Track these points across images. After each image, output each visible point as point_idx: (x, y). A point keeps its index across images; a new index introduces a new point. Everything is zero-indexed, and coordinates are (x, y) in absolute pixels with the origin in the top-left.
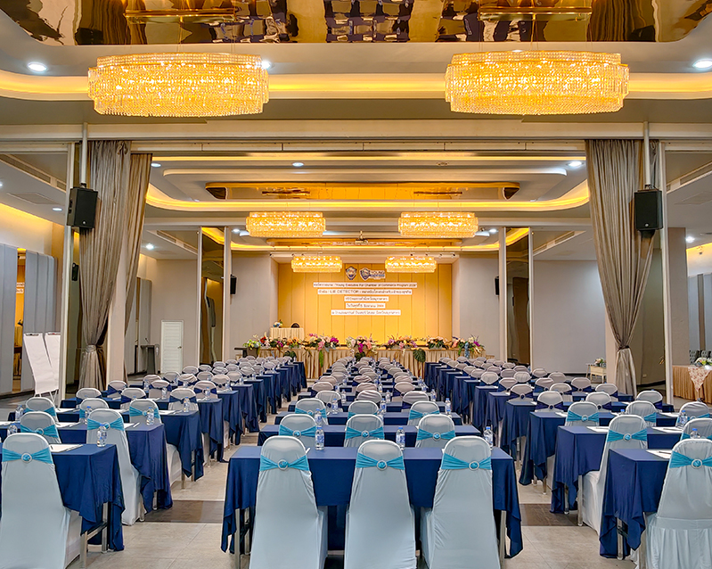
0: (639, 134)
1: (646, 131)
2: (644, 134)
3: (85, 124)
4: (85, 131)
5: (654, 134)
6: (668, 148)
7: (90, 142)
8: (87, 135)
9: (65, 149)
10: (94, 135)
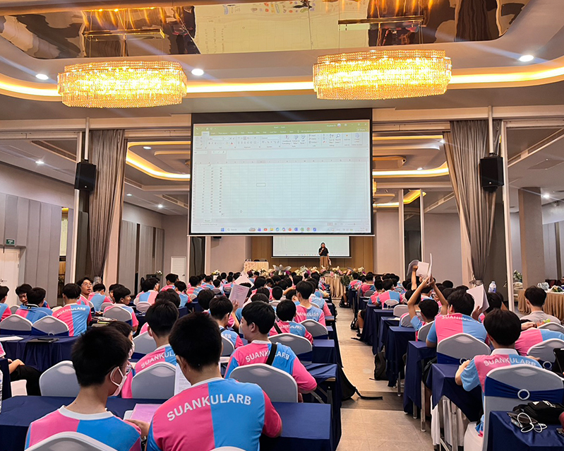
0: (484, 116)
1: (490, 113)
2: (489, 115)
3: (88, 118)
4: (87, 123)
5: (497, 115)
6: (509, 125)
7: (91, 131)
8: (89, 126)
9: (76, 136)
10: (94, 126)
